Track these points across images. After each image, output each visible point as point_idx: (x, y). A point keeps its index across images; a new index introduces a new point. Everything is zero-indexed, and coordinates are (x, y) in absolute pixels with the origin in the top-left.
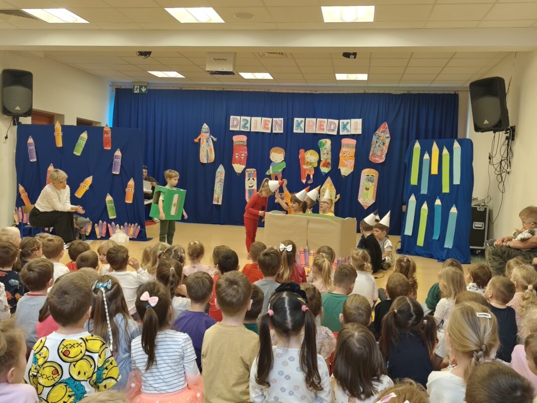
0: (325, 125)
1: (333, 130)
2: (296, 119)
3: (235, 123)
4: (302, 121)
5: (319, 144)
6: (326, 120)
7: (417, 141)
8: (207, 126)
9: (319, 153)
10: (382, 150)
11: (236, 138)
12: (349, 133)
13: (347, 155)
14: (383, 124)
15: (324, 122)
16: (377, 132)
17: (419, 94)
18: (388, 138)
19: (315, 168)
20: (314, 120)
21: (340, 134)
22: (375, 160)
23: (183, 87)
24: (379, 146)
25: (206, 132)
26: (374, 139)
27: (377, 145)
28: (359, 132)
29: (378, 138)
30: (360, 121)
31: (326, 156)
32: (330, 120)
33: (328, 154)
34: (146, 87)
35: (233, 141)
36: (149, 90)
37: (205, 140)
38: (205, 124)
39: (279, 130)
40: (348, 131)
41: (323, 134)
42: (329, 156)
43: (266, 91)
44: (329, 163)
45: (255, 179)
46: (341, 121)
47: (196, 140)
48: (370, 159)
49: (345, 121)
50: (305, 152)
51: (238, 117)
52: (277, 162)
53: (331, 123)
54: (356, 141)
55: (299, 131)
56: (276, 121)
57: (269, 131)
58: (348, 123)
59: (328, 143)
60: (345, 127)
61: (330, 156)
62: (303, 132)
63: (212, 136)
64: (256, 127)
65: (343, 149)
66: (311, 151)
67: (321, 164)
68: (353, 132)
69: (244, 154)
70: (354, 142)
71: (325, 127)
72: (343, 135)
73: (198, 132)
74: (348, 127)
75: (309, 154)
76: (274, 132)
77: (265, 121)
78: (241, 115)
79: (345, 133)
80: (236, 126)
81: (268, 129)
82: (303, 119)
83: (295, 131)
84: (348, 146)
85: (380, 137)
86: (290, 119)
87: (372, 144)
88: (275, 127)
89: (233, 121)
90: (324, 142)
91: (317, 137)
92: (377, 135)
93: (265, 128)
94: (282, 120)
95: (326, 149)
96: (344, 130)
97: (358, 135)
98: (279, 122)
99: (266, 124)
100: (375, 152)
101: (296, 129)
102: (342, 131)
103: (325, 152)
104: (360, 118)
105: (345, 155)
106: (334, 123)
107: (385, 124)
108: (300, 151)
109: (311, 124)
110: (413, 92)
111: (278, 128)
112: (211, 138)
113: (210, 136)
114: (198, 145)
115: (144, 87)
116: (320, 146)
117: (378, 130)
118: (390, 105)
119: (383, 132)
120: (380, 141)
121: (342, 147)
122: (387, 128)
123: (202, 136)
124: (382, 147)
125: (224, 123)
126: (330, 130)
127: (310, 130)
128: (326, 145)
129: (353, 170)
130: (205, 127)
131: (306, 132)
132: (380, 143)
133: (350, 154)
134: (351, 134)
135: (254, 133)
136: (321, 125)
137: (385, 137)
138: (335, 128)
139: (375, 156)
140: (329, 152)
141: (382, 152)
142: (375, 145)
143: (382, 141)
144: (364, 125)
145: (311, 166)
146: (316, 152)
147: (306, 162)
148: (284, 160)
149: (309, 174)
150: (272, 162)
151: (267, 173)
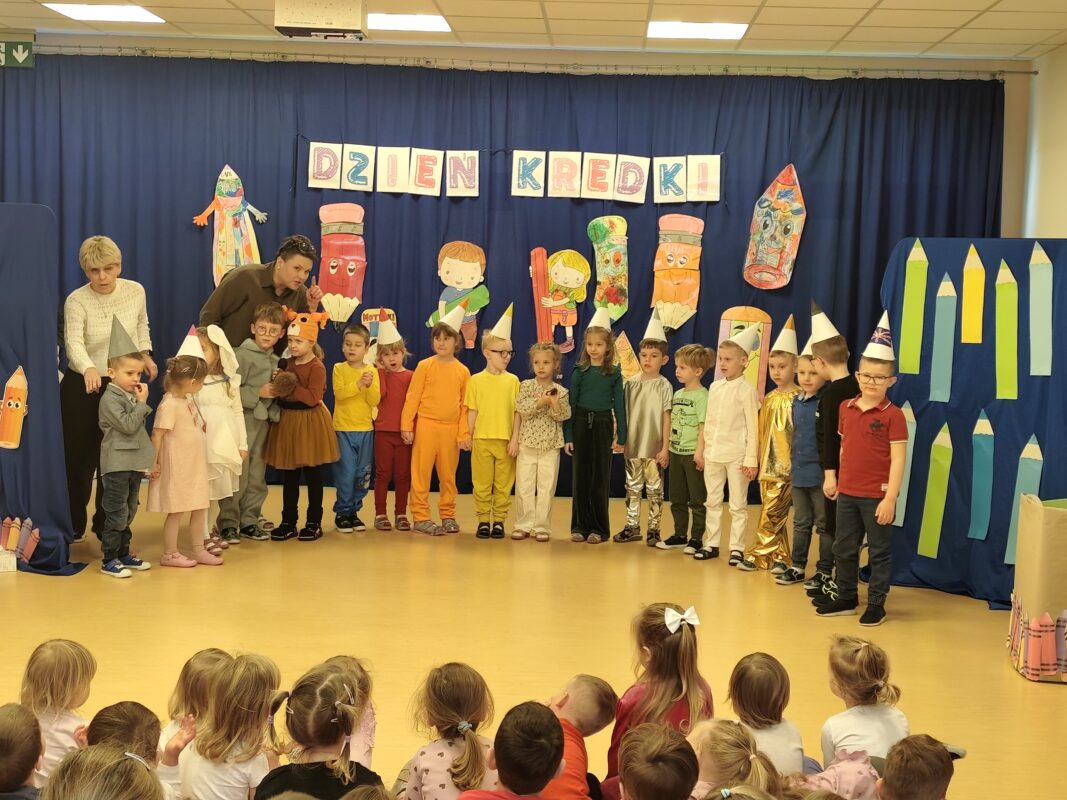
0: (610, 172)
1: (633, 190)
2: (517, 155)
3: (326, 164)
4: (537, 162)
5: (591, 233)
6: (611, 158)
7: (918, 241)
8: (234, 176)
9: (591, 257)
10: (782, 252)
11: (329, 214)
12: (681, 199)
13: (676, 265)
14: (783, 172)
15: (606, 164)
16: (766, 195)
17: (888, 83)
18: (796, 212)
19: (578, 305)
20: (575, 156)
21: (656, 201)
22: (761, 282)
23: (152, 49)
24: (773, 237)
25: (231, 194)
26: (759, 215)
27: (767, 235)
28: (713, 194)
29: (768, 214)
30: (713, 162)
31: (613, 268)
32: (623, 158)
33: (618, 261)
34: (27, 46)
35: (318, 222)
36: (39, 58)
37: (229, 220)
38: (227, 169)
39: (465, 185)
40: (679, 191)
41: (603, 201)
42: (623, 269)
43: (422, 63)
44: (622, 291)
46: (658, 161)
47: (201, 220)
48: (745, 277)
49: (670, 162)
50: (548, 257)
51: (336, 148)
52: (460, 288)
53: (628, 167)
54: (701, 222)
55: (529, 192)
56: (456, 160)
57: (436, 192)
58: (677, 167)
59: (620, 225)
60: (668, 179)
61: (626, 268)
62: (540, 193)
63: (250, 207)
64: (392, 177)
65: (665, 248)
66: (568, 254)
67: (599, 293)
68: (693, 197)
69: (355, 263)
70: (695, 225)
71: (609, 178)
72: (663, 205)
73: (207, 194)
74: (679, 179)
75: (559, 263)
76: (450, 193)
77: (422, 159)
78: (343, 139)
79: (670, 197)
80: (328, 176)
81: (431, 183)
82: (541, 155)
83: (516, 191)
84: (680, 239)
85: (774, 210)
86: (500, 155)
87: (752, 232)
88: (454, 178)
89: (320, 158)
90: (607, 225)
91: (584, 209)
92: (766, 204)
93: (423, 181)
94: (475, 158)
95: (613, 246)
96: (667, 188)
97: (710, 204)
98: (465, 163)
99: (424, 169)
100: (760, 255)
101: (519, 186)
102: (661, 191)
103: (610, 256)
104: (713, 154)
105: (671, 265)
106: (636, 166)
107: (791, 172)
108: (532, 253)
109: (565, 170)
110: (871, 75)
111: (464, 181)
112: (249, 212)
113: (245, 205)
114: (206, 234)
115: (20, 47)
116: (593, 239)
117: (768, 189)
118: (805, 111)
119: (783, 196)
120: (774, 224)
121: (661, 241)
122: (795, 184)
123: (218, 204)
124: (782, 240)
125: (288, 164)
126: (623, 189)
127: (564, 189)
128: (612, 236)
129: (695, 311)
130: (229, 177)
131: (549, 195)
132: (776, 230)
133: (684, 261)
134: (687, 202)
135: (387, 195)
136: (596, 174)
137: (789, 209)
138: (641, 182)
139: (761, 267)
140: (622, 256)
141: (781, 257)
142: (759, 235)
143: (780, 222)
144: (726, 173)
145: (567, 300)
146: (582, 257)
147: (551, 288)
148: (482, 281)
149: (562, 324)
150: (446, 286)
151: (431, 323)
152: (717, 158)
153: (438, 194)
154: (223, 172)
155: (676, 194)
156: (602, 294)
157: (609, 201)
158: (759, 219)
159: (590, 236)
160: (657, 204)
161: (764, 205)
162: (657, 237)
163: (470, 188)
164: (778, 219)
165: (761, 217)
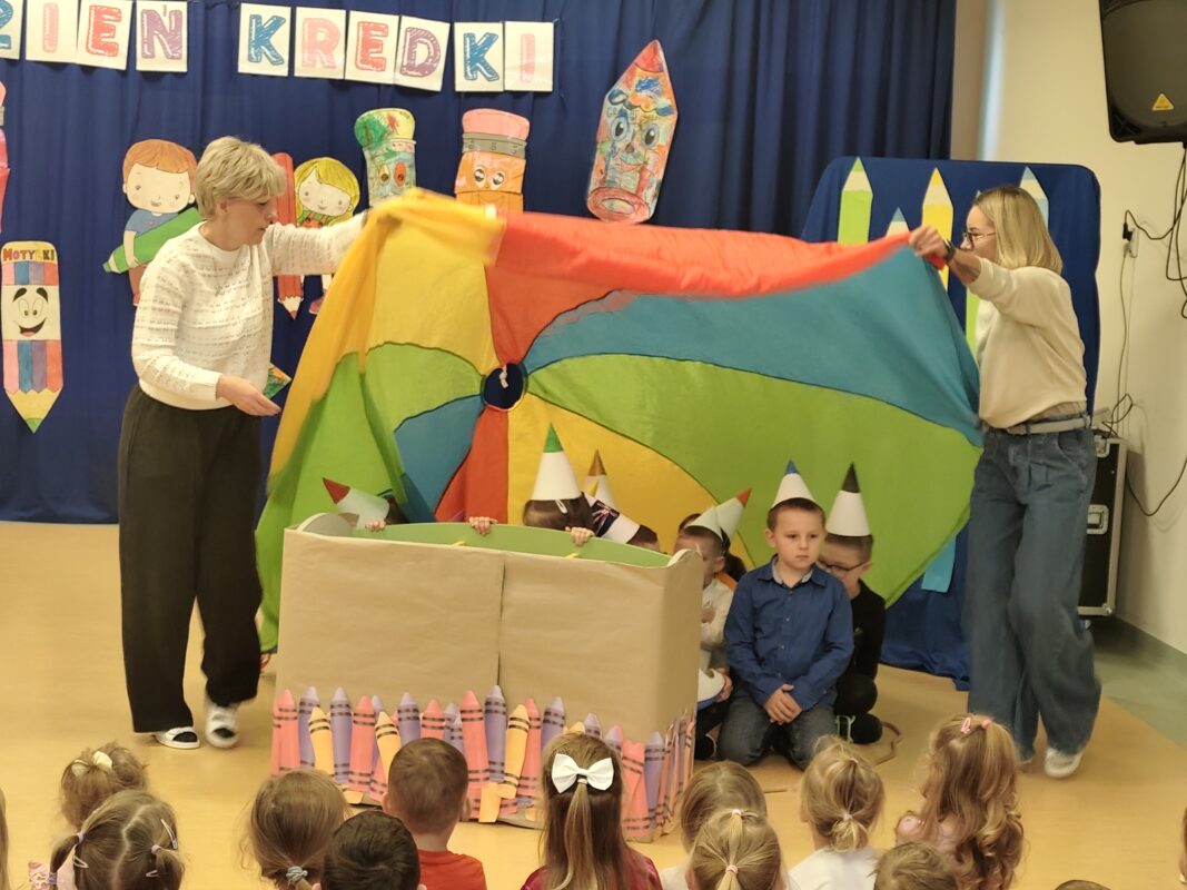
0: (389, 42)
1: (425, 70)
2: (248, 10)
4: (277, 22)
5: (360, 134)
6: (390, 20)
7: (858, 162)
9: (360, 170)
10: (642, 169)
12: (496, 87)
14: (645, 51)
15: (384, 30)
16: (619, 86)
18: (664, 112)
20: (336, 16)
21: (458, 88)
22: (611, 214)
24: (630, 148)
26: (609, 115)
27: (620, 145)
28: (543, 82)
29: (623, 114)
30: (543, 32)
31: (394, 188)
32: (408, 21)
33: (401, 177)
39: (166, 57)
40: (492, 75)
41: (378, 85)
45: (54, 291)
46: (462, 28)
48: (589, 206)
49: (480, 29)
50: (295, 168)
52: (157, 212)
53: (416, 37)
54: (525, 123)
55: (264, 68)
56: (152, 14)
57: (120, 63)
58: (490, 39)
59: (401, 126)
60: (477, 56)
62: (282, 71)
64: (51, 38)
65: (472, 160)
66: (325, 163)
68: (513, 84)
70: (516, 127)
71: (388, 51)
72: (468, 94)
74: (492, 56)
75: (312, 177)
76: (143, 65)
77: (97, 11)
79: (480, 84)
81: (111, 50)
82: (285, 12)
83: (244, 67)
84: (494, 145)
85: (631, 107)
86: (221, 9)
87: (600, 141)
88: (149, 42)
90: (384, 123)
91: (352, 97)
92: (621, 98)
93: (98, 45)
94: (181, 13)
95: (393, 153)
96: (474, 70)
97: (538, 95)
98: (166, 20)
99: (101, 26)
100: (610, 173)
101: (250, 58)
102: (466, 74)
103: (389, 169)
104: (543, 21)
105: (480, 185)
106: (428, 35)
107: (655, 52)
109: (321, 37)
111: (164, 48)
116: (363, 142)
117: (624, 77)
119: (643, 88)
120: (632, 127)
121: (465, 149)
122: (662, 71)
124: (643, 152)
126: (409, 68)
127: (319, 65)
128: (393, 139)
131: (297, 74)
132: (633, 137)
133: (500, 179)
134: (506, 92)
135: (41, 66)
136: (369, 44)
137: (652, 107)
138: (435, 59)
139: (612, 192)
140: (408, 169)
141: (641, 178)
142: (610, 144)
143: (640, 126)
144: (562, 50)
146: (346, 169)
147: (299, 214)
148: (191, 201)
150: (136, 209)
151: (112, 265)
152: (549, 27)
153: (123, 67)
155: (488, 79)
157: (388, 86)
158: (610, 121)
159: (358, 138)
160: (460, 93)
161: (617, 100)
162: (460, 143)
163: (173, 58)
164: (638, 121)
165: (613, 118)
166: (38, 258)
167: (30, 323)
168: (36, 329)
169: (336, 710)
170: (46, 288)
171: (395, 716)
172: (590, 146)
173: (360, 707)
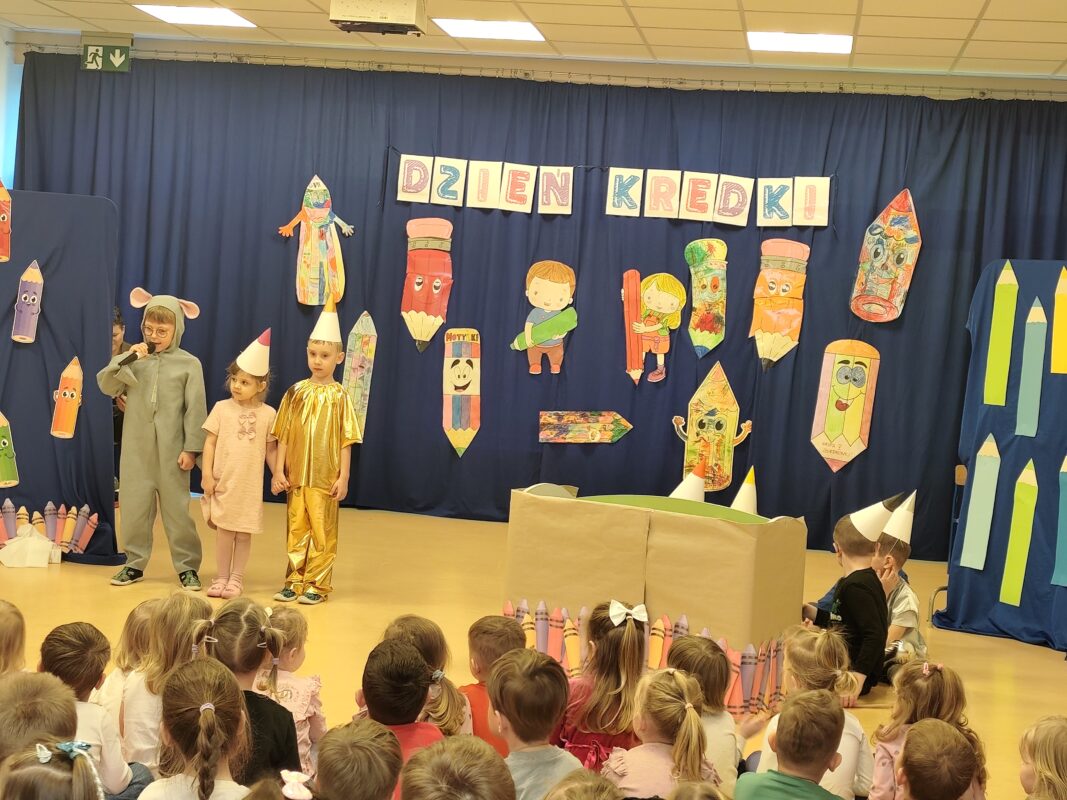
0: (711, 192)
1: (735, 212)
2: (614, 172)
3: (416, 177)
4: (634, 180)
5: (688, 256)
6: (712, 177)
7: (1008, 263)
8: (323, 187)
9: (687, 282)
10: (894, 282)
11: (416, 229)
12: (786, 223)
13: (777, 295)
14: (898, 197)
15: (707, 184)
16: (878, 222)
17: (1017, 105)
18: (911, 241)
19: (672, 332)
20: (675, 175)
21: (759, 224)
22: (869, 314)
23: (248, 56)
24: (884, 267)
25: (318, 206)
26: (869, 242)
27: (878, 264)
28: (821, 219)
29: (880, 242)
30: (822, 184)
31: (710, 295)
32: (725, 178)
33: (715, 287)
34: (124, 50)
35: (405, 236)
36: (135, 63)
37: (315, 232)
38: (316, 179)
39: (559, 204)
40: (785, 216)
41: (702, 222)
42: (721, 295)
43: (520, 75)
44: (718, 319)
45: (477, 362)
46: (763, 182)
47: (286, 231)
48: (853, 308)
49: (775, 183)
50: (641, 280)
51: (427, 161)
52: (548, 309)
53: (730, 188)
54: (807, 249)
55: (624, 211)
56: (550, 176)
57: (527, 208)
58: (783, 189)
59: (719, 248)
60: (773, 202)
61: (724, 294)
62: (636, 213)
63: (337, 219)
64: (483, 192)
65: (767, 274)
66: (662, 277)
67: (694, 319)
68: (800, 221)
69: (441, 280)
70: (801, 251)
71: (709, 199)
72: (766, 229)
73: (294, 205)
74: (785, 201)
75: (654, 286)
76: (542, 210)
77: (515, 174)
78: (435, 152)
79: (775, 221)
80: (417, 189)
81: (522, 200)
82: (639, 173)
83: (610, 210)
84: (784, 264)
85: (886, 237)
86: (596, 173)
87: (861, 260)
88: (547, 194)
89: (410, 170)
90: (705, 249)
91: (683, 230)
92: (879, 230)
93: (513, 196)
94: (569, 174)
95: (711, 270)
96: (771, 211)
97: (817, 229)
98: (559, 179)
99: (516, 184)
100: (869, 285)
101: (614, 205)
102: (765, 215)
103: (708, 281)
104: (823, 176)
105: (772, 292)
106: (739, 187)
107: (906, 197)
108: (625, 275)
109: (663, 189)
110: (997, 96)
111: (557, 199)
112: (336, 224)
113: (332, 217)
114: (291, 245)
115: (118, 52)
116: (690, 262)
117: (881, 215)
118: (925, 134)
119: (896, 223)
120: (887, 251)
121: (762, 267)
122: (910, 211)
123: (305, 215)
124: (894, 269)
125: (377, 174)
126: (722, 211)
127: (661, 209)
128: (710, 259)
129: (797, 343)
130: (317, 189)
131: (646, 215)
132: (888, 258)
133: (787, 289)
134: (794, 226)
135: (477, 211)
136: (696, 194)
137: (903, 237)
138: (743, 204)
139: (870, 298)
140: (720, 282)
141: (892, 288)
142: (869, 264)
143: (893, 251)
144: (836, 196)
145: (660, 326)
146: (678, 281)
147: (644, 312)
148: (570, 303)
149: (653, 351)
150: (534, 307)
151: (516, 345)
152: (827, 180)
153: (529, 211)
154: (312, 182)
155: (781, 218)
156: (697, 321)
157: (709, 223)
158: (869, 247)
159: (687, 259)
160: (759, 227)
161: (875, 232)
162: (759, 262)
163: (562, 205)
164: (891, 247)
165: (872, 245)
166: (468, 339)
167: (461, 383)
168: (464, 387)
169: (539, 617)
170: (472, 360)
171: (576, 623)
172: (854, 264)
173: (553, 615)
